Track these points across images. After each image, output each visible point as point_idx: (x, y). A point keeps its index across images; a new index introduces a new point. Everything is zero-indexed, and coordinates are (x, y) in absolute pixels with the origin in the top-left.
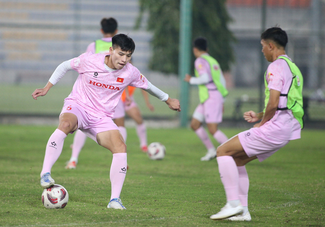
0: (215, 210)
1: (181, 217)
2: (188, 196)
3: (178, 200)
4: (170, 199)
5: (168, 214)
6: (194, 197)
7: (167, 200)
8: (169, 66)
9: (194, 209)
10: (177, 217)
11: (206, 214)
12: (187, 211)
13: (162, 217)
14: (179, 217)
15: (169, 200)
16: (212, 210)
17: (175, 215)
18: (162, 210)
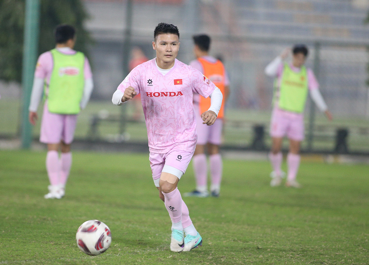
0: (70, 253)
1: (28, 261)
2: (37, 235)
3: (23, 240)
4: (14, 238)
5: (12, 256)
6: (44, 237)
7: (10, 239)
8: (9, 72)
9: (44, 251)
10: (23, 261)
11: (60, 258)
12: (35, 254)
13: (4, 261)
14: (26, 261)
15: (12, 239)
16: (66, 253)
17: (20, 258)
18: (3, 252)
